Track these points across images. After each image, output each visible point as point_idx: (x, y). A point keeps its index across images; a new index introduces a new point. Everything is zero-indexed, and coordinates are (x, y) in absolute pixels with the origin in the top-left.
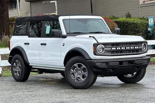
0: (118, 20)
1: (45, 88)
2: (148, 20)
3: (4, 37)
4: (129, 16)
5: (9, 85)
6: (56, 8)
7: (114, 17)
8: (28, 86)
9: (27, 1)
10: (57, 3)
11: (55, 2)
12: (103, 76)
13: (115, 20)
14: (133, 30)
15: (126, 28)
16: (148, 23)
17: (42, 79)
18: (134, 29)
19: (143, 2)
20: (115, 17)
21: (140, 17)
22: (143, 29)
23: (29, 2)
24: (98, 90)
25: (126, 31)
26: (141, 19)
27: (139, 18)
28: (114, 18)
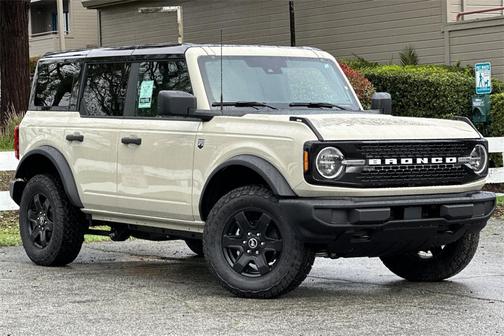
0: (377, 71)
1: (134, 292)
2: (473, 73)
3: (13, 119)
4: (410, 59)
5: (15, 278)
6: (181, 29)
7: (363, 60)
8: (78, 283)
9: (89, 8)
10: (183, 14)
11: (178, 9)
12: (334, 255)
13: (368, 71)
14: (424, 105)
15: (403, 97)
16: (475, 84)
17: (126, 259)
18: (429, 102)
19: (459, 16)
20: (366, 63)
21: (447, 64)
22: (457, 102)
23: (96, 11)
24: (317, 304)
25: (402, 107)
26: (450, 69)
27: (445, 67)
28: (364, 63)
